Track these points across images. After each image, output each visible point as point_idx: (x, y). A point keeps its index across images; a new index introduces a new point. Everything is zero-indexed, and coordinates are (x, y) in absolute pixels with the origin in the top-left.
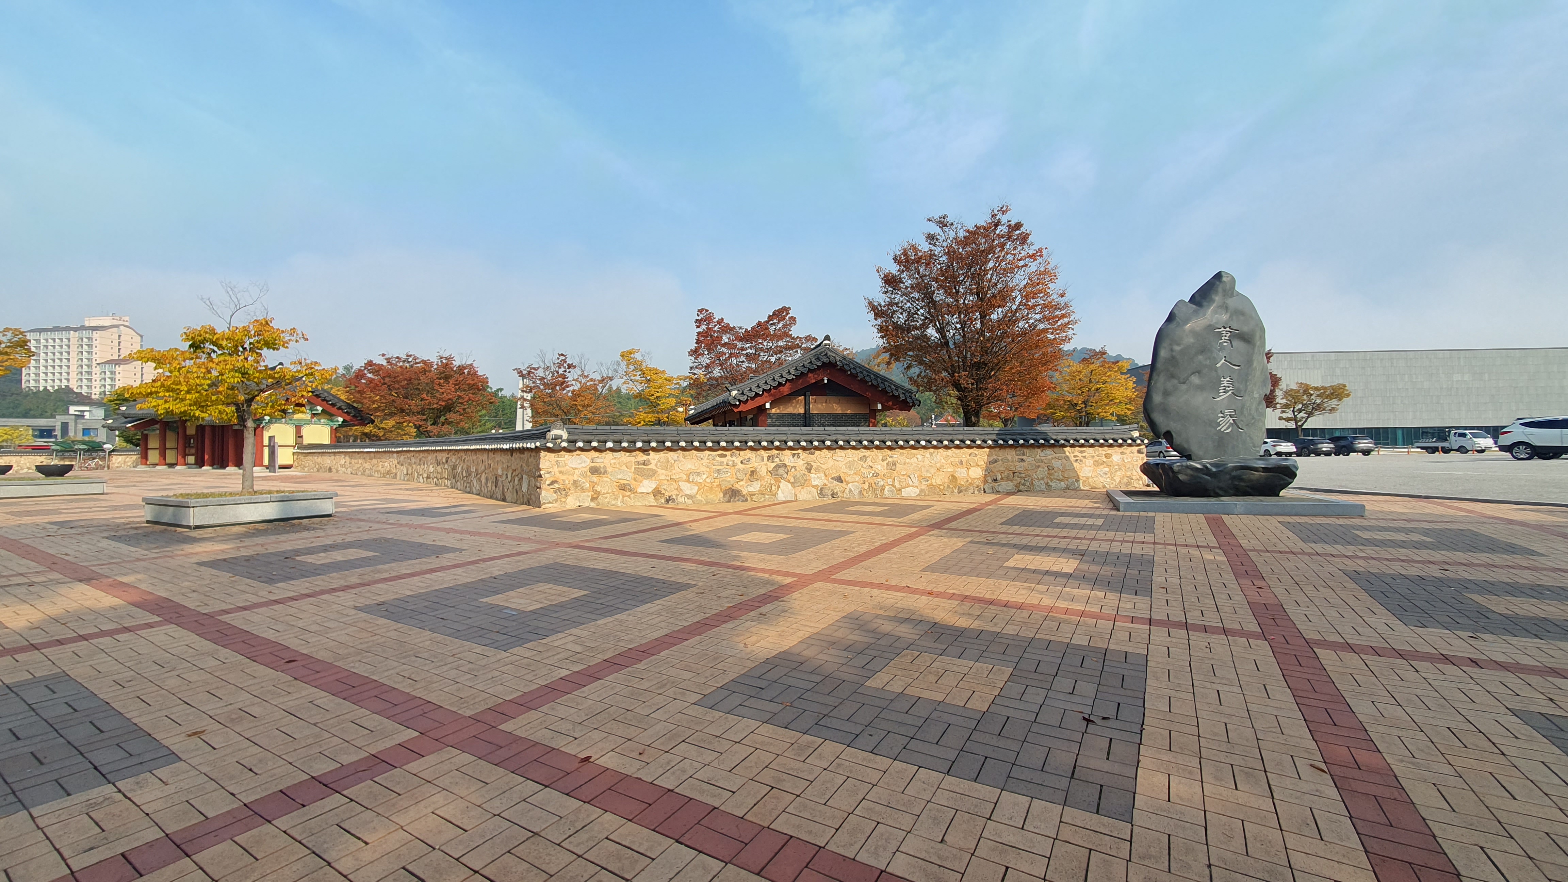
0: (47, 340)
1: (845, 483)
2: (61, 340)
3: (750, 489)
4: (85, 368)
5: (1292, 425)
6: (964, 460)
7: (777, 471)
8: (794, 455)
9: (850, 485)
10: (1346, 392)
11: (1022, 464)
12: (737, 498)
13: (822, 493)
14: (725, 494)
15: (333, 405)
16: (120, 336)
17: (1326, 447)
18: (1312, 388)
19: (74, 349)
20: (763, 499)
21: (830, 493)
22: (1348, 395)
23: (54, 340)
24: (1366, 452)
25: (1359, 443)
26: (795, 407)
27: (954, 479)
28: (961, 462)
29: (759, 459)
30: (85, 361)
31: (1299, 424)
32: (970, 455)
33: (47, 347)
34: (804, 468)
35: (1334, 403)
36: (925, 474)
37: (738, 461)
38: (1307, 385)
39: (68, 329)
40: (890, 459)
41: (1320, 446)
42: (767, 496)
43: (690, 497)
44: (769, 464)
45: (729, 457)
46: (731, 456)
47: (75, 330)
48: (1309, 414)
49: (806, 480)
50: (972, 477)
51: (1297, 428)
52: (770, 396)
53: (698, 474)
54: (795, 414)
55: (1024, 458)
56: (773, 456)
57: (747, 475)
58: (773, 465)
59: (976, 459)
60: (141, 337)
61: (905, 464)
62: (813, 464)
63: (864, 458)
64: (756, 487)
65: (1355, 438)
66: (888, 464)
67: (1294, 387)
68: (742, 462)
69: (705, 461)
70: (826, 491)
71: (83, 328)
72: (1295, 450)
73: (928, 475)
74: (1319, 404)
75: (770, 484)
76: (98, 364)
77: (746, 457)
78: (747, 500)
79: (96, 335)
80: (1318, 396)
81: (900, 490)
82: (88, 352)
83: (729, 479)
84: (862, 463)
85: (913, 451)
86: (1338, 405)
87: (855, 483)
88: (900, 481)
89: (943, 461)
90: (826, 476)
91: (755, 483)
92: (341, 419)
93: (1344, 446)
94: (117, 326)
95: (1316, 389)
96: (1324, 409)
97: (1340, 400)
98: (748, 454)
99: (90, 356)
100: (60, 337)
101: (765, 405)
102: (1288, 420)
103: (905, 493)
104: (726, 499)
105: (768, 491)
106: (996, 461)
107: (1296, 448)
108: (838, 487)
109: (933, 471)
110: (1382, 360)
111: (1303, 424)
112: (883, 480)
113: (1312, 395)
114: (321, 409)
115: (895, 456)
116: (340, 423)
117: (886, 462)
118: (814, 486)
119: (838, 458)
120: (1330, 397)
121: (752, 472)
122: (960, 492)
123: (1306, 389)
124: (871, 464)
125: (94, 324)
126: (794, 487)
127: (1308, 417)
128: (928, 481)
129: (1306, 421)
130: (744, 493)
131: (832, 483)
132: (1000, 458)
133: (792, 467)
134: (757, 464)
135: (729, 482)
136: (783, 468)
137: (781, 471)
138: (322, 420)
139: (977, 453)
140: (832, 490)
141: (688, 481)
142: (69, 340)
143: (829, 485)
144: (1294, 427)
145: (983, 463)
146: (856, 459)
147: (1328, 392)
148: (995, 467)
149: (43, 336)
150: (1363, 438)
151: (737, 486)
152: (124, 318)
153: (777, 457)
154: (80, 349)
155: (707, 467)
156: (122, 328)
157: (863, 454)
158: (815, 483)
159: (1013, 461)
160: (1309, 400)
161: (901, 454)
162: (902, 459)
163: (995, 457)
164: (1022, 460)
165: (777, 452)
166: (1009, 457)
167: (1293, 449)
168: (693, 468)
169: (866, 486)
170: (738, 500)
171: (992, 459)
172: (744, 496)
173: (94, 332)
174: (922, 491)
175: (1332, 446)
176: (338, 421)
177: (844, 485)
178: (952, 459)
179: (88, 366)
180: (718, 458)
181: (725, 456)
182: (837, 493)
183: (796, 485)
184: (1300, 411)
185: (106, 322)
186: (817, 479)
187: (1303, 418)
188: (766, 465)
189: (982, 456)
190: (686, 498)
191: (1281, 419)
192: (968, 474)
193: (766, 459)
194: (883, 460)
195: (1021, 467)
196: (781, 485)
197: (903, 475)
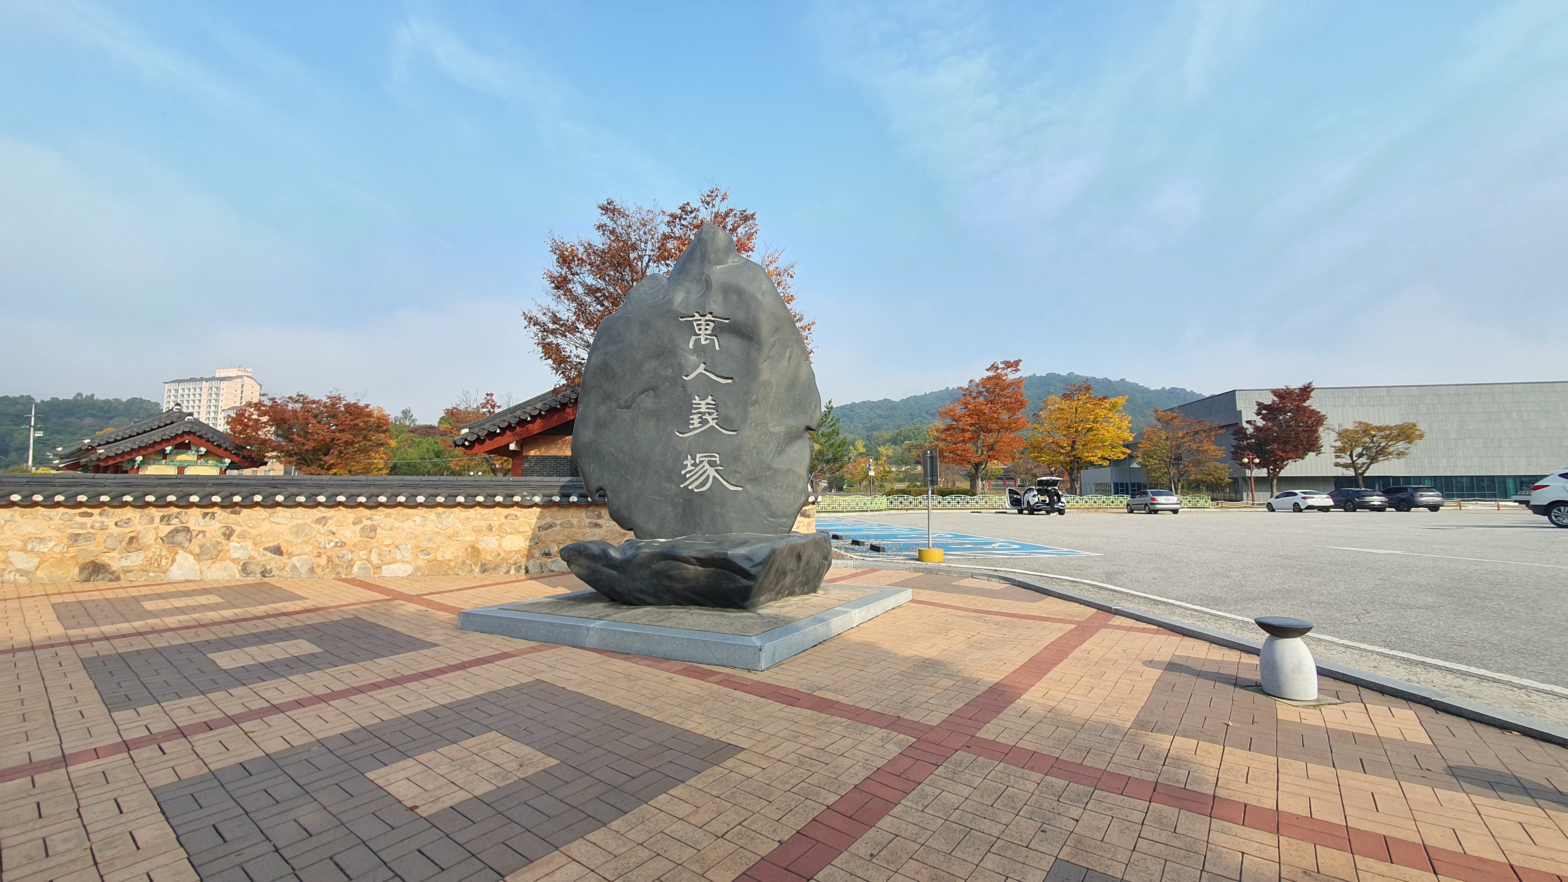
0: (183, 390)
1: (285, 556)
2: (195, 389)
3: (124, 563)
4: (212, 414)
5: (1351, 473)
6: (495, 524)
7: (173, 537)
8: (205, 515)
9: (295, 559)
10: (1418, 433)
11: (597, 530)
12: (101, 576)
13: (245, 569)
14: (82, 569)
15: (219, 446)
16: (243, 385)
17: (1376, 500)
18: (1373, 428)
19: (204, 397)
20: (144, 578)
21: (259, 569)
22: (1421, 436)
23: (189, 389)
24: (1434, 508)
25: (1422, 496)
26: (561, 448)
27: (475, 551)
28: (490, 528)
29: (146, 520)
30: (213, 408)
31: (1360, 471)
32: (506, 517)
33: (183, 395)
34: (219, 533)
35: (1401, 445)
36: (425, 544)
37: (109, 522)
38: (1368, 425)
39: (202, 379)
40: (369, 523)
41: (1368, 499)
42: (151, 574)
43: (24, 573)
44: (161, 526)
45: (96, 517)
46: (100, 514)
47: (207, 380)
48: (1372, 460)
49: (220, 551)
50: (507, 549)
51: (1356, 476)
52: (514, 435)
53: (42, 540)
54: (559, 457)
55: (599, 521)
56: (169, 516)
57: (124, 543)
58: (169, 528)
59: (517, 522)
60: (261, 386)
61: (391, 529)
62: (234, 527)
63: (322, 521)
64: (135, 560)
65: (1416, 490)
66: (363, 529)
67: (1350, 426)
68: (116, 524)
69: (57, 521)
70: (251, 568)
71: (213, 379)
72: (1332, 504)
73: (431, 545)
74: (1383, 447)
75: (160, 556)
76: (223, 410)
77: (125, 517)
78: (118, 579)
79: (223, 384)
80: (1382, 437)
81: (380, 567)
82: (216, 400)
83: (92, 550)
84: (319, 527)
85: (407, 510)
86: (1407, 449)
87: (304, 557)
88: (380, 555)
89: (459, 525)
90: (255, 544)
91: (133, 555)
92: (228, 461)
93: (1403, 500)
94: (241, 377)
95: (1380, 429)
96: (1390, 454)
97: (1410, 443)
98: (129, 512)
99: (217, 404)
100: (194, 386)
101: (508, 445)
102: (1346, 466)
103: (388, 571)
104: (84, 576)
105: (154, 563)
106: (551, 526)
107: (1333, 501)
108: (273, 562)
109: (439, 539)
110: (1480, 394)
111: (1364, 472)
112: (352, 552)
113: (1374, 436)
114: (205, 450)
115: (375, 517)
116: (227, 465)
117: (359, 526)
118: (233, 560)
119: (279, 520)
120: (1397, 438)
121: (132, 538)
122: (484, 570)
123: (1366, 430)
124: (334, 529)
125: (223, 375)
126: (199, 561)
127: (1371, 463)
128: (429, 554)
129: (1367, 468)
130: (114, 569)
131: (264, 555)
132: (558, 522)
133: (200, 532)
134: (141, 527)
135: (91, 552)
136: (182, 534)
137: (180, 537)
138: (210, 462)
139: (518, 514)
140: (264, 566)
141: (24, 550)
142: (201, 389)
143: (259, 558)
144: (1354, 474)
145: (527, 529)
146: (309, 521)
147: (1395, 432)
148: (547, 535)
149: (182, 386)
150: (1428, 489)
151: (105, 559)
152: (247, 370)
153: (177, 517)
154: (209, 398)
155: (59, 530)
156: (245, 378)
157: (323, 515)
158: (236, 556)
159: (580, 527)
160: (1372, 442)
161: (388, 516)
162: (389, 522)
163: (549, 520)
164: (597, 525)
165: (176, 510)
166: (575, 521)
167: (1330, 502)
168: (34, 531)
169: (323, 561)
170: (103, 579)
171: (543, 523)
172: (113, 573)
173: (222, 382)
174: (417, 569)
175: (1383, 499)
176: (225, 463)
177: (284, 559)
178: (475, 523)
179: (215, 412)
180: (78, 519)
181: (91, 515)
182: (271, 570)
183: (202, 557)
184: (1360, 455)
185: (233, 373)
186: (238, 549)
187: (1365, 463)
188: (157, 528)
189: (529, 519)
190: (18, 575)
191: (1337, 465)
192: (500, 546)
193: (157, 520)
194: (354, 523)
195: (593, 535)
196: (178, 557)
197: (387, 546)
